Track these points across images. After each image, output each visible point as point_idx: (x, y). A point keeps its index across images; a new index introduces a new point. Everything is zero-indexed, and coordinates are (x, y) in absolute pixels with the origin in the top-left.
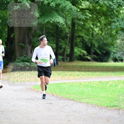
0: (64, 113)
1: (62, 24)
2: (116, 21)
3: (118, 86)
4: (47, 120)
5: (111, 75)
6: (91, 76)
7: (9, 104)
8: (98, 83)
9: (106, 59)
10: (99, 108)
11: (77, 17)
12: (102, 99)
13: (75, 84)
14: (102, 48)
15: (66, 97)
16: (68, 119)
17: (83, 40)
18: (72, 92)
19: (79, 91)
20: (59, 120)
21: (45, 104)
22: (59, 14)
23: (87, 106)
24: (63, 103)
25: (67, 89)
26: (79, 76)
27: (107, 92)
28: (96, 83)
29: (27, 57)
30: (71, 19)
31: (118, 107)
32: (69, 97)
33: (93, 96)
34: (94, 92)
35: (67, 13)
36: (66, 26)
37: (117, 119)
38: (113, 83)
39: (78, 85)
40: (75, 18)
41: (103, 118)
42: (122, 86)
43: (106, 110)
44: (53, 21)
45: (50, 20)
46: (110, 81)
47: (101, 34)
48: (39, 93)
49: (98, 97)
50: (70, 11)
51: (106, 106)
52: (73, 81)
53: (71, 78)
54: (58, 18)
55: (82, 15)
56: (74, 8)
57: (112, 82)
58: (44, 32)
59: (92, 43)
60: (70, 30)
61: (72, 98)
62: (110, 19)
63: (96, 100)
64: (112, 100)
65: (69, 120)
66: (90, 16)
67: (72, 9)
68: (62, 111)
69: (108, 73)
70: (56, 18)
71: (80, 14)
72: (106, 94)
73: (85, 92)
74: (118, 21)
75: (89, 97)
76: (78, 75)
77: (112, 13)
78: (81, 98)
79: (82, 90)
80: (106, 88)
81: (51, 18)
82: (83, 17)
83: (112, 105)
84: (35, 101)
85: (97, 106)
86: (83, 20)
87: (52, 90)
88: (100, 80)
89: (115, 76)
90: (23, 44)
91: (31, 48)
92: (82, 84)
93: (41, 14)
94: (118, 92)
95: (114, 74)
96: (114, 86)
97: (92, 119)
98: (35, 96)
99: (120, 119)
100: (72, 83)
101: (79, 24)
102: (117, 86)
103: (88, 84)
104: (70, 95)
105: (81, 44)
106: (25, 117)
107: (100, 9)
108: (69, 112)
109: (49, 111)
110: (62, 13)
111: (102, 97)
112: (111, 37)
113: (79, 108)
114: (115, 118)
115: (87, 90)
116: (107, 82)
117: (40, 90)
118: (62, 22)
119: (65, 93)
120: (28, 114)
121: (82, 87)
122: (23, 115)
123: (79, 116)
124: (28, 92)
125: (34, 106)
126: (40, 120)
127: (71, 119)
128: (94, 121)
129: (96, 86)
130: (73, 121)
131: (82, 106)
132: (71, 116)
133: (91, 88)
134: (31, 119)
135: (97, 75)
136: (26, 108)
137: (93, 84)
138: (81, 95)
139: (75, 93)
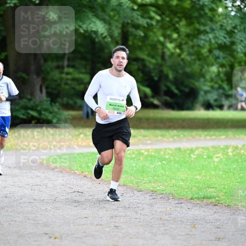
0: (107, 211)
1: (102, 34)
2: (208, 30)
3: (214, 158)
4: (72, 226)
5: (200, 136)
6: (160, 138)
8: (173, 151)
9: (189, 104)
10: (177, 202)
11: (132, 21)
12: (181, 183)
13: (130, 154)
14: (182, 83)
16: (115, 222)
17: (144, 66)
19: (136, 167)
20: (97, 225)
21: (68, 193)
22: (97, 16)
23: (151, 197)
26: (136, 139)
27: (192, 170)
28: (170, 152)
29: (34, 100)
30: (120, 26)
31: (213, 200)
33: (164, 176)
34: (167, 169)
35: (112, 13)
36: (109, 39)
37: (211, 222)
38: (203, 151)
39: (134, 156)
40: (128, 23)
41: (183, 222)
42: (222, 157)
43: (190, 206)
44: (84, 30)
45: (78, 27)
46: (197, 148)
47: (179, 55)
48: (57, 171)
49: (174, 179)
50: (118, 8)
51: (189, 197)
54: (94, 22)
55: (142, 17)
56: (127, 2)
57: (201, 149)
59: (161, 71)
62: (197, 26)
63: (170, 185)
64: (202, 186)
65: (117, 225)
66: (158, 18)
67: (123, 4)
68: (102, 208)
69: (194, 133)
70: (90, 24)
71: (138, 15)
72: (190, 173)
73: (148, 169)
74: (213, 30)
75: (156, 180)
76: (134, 137)
77: (202, 12)
78: (140, 181)
79: (143, 167)
80: (190, 161)
81: (80, 24)
82: (143, 22)
83: (203, 196)
84: (49, 188)
85: (171, 198)
86: (144, 27)
87: (83, 166)
88: (178, 145)
89: (208, 138)
90: (24, 75)
91: (40, 83)
92: (142, 154)
94: (214, 169)
95: (206, 133)
96: (205, 157)
97: (162, 224)
98: (49, 178)
99: (218, 223)
101: (136, 35)
102: (212, 157)
103: (155, 153)
105: (141, 74)
106: (28, 219)
107: (177, 5)
108: (115, 210)
109: (76, 206)
110: (102, 14)
111: (183, 180)
112: (200, 59)
113: (136, 202)
114: (208, 221)
115: (153, 166)
116: (192, 151)
118: (102, 32)
119: (108, 172)
120: (34, 213)
121: (141, 160)
122: (26, 215)
123: (137, 217)
124: (35, 170)
125: (47, 198)
126: (60, 226)
127: (121, 223)
128: (166, 228)
129: (169, 158)
130: (124, 227)
131: (143, 197)
132: (120, 216)
133: (161, 162)
134: (41, 222)
135: (173, 137)
136: (32, 201)
137: (165, 154)
138: (139, 175)
139: (129, 171)
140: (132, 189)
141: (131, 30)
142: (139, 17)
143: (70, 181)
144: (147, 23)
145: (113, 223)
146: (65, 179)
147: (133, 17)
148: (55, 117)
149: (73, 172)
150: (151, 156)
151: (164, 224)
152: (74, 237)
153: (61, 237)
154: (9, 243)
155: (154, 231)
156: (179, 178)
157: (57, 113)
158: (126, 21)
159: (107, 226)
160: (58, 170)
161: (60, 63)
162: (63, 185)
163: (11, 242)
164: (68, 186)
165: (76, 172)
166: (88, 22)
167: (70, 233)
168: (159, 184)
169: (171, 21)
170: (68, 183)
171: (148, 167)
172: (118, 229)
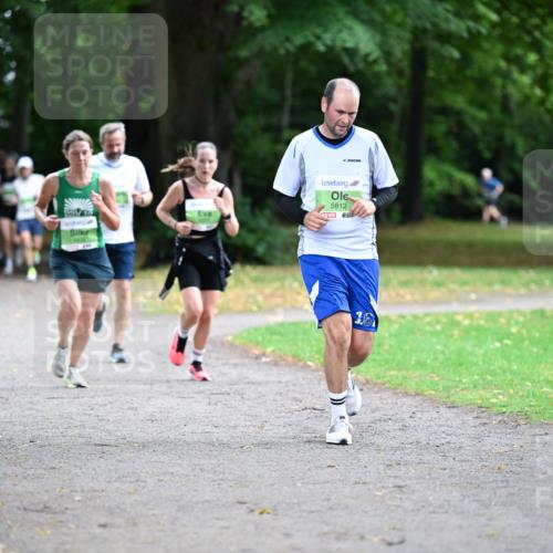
0: (379, 451)
1: (367, 55)
4: (299, 484)
6: (497, 287)
7: (130, 412)
8: (529, 317)
10: (535, 431)
11: (435, 25)
12: (546, 389)
13: (429, 323)
15: (385, 380)
16: (396, 477)
17: (462, 126)
18: (414, 358)
19: (443, 352)
20: (356, 483)
21: (291, 412)
22: (356, 15)
23: (478, 421)
24: (374, 407)
25: (391, 346)
26: (443, 290)
30: (407, 35)
32: (398, 381)
33: (508, 374)
34: (512, 358)
35: (389, 8)
36: (383, 67)
39: (438, 328)
40: (425, 31)
44: (326, 46)
45: (312, 39)
47: (542, 102)
48: (266, 363)
49: (529, 380)
52: (419, 310)
53: (408, 298)
54: (350, 28)
55: (458, 15)
58: (288, 92)
59: (500, 138)
60: (404, 82)
61: (411, 386)
63: (521, 393)
65: (399, 482)
66: (494, 17)
68: (367, 445)
70: (340, 31)
71: (448, 11)
73: (471, 358)
75: (489, 383)
76: (439, 284)
78: (451, 384)
81: (318, 31)
82: (458, 26)
84: (249, 400)
85: (522, 422)
86: (461, 38)
88: (539, 304)
91: (229, 164)
92: (458, 323)
93: (273, 11)
97: (502, 481)
100: (416, 317)
101: (443, 57)
103: (486, 320)
104: (404, 372)
105: (454, 144)
106: (202, 470)
108: (397, 449)
109: (309, 442)
110: (367, 8)
111: (549, 383)
113: (443, 432)
115: (482, 351)
117: (269, 350)
118: (368, 50)
119: (380, 365)
120: (216, 457)
121: (456, 337)
122: (195, 461)
123: (446, 464)
124: (218, 359)
125: (243, 423)
126: (273, 485)
127: (410, 479)
128: (512, 491)
129: (519, 332)
130: (417, 487)
131: (459, 421)
132: (407, 464)
133: (500, 341)
134: (231, 477)
135: (527, 284)
136: (209, 429)
137: (508, 324)
138: (451, 370)
139: (428, 361)
140: (435, 402)
141: (434, 44)
142: (451, 17)
143: (294, 385)
144: (469, 30)
145: (392, 479)
146: (284, 380)
147: (436, 16)
148: (260, 240)
149: (301, 364)
150: (479, 329)
151: (507, 481)
152: (304, 511)
153: (274, 510)
154: (158, 523)
155: (485, 497)
156: (542, 378)
157: (265, 232)
158: (420, 24)
159: (379, 485)
160: (268, 359)
161: (273, 120)
162: (281, 394)
163: (162, 522)
164: (291, 395)
165: (310, 363)
166: (335, 27)
167: (295, 501)
168: (495, 391)
169: (522, 26)
170: (291, 388)
171: (471, 354)
172: (402, 492)
